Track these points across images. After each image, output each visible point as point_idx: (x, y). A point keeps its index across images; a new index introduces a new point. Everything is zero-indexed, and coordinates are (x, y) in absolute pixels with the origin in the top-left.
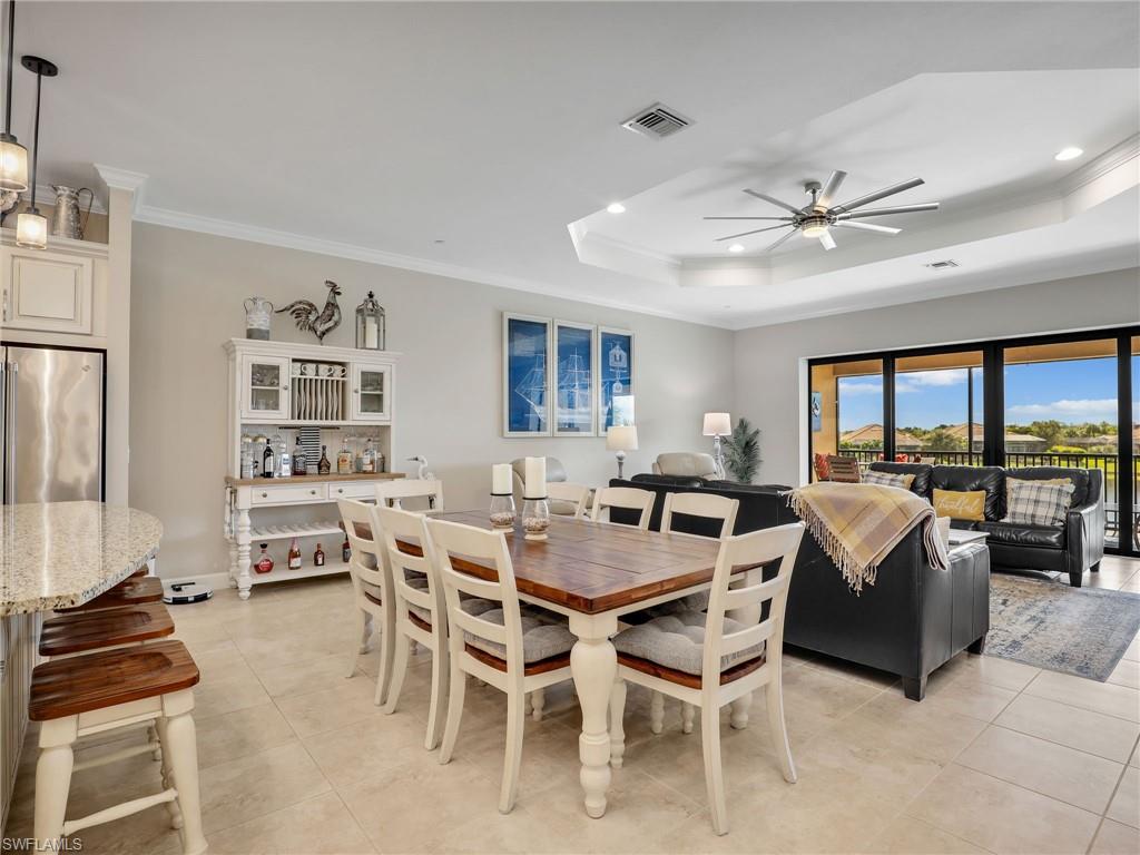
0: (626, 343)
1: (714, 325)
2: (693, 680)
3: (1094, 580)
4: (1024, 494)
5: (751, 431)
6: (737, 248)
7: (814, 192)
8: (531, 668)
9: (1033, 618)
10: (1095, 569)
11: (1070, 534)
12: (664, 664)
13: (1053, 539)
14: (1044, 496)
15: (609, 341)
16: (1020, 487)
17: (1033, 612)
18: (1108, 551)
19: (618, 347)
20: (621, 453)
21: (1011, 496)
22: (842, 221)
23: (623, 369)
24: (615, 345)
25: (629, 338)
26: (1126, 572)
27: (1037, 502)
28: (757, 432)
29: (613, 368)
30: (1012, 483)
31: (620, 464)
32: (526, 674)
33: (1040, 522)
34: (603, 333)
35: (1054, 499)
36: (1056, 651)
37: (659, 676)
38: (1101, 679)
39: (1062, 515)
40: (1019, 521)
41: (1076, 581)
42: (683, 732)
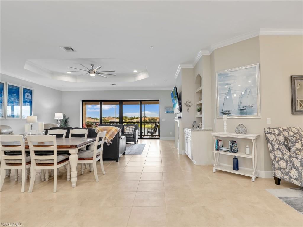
0: (31, 92)
1: (56, 89)
2: (92, 158)
3: (137, 143)
4: (127, 129)
5: (67, 117)
6: (69, 73)
7: (93, 67)
8: (59, 163)
9: (131, 149)
10: (137, 141)
11: (134, 135)
12: (85, 157)
13: (132, 136)
14: (130, 129)
15: (25, 91)
16: (127, 128)
17: (130, 148)
18: (139, 138)
19: (28, 93)
20: (32, 124)
21: (125, 129)
22: (98, 74)
23: (30, 99)
24: (27, 92)
25: (32, 90)
26: (141, 141)
27: (129, 130)
28: (68, 118)
29: (26, 99)
30: (125, 127)
31: (31, 127)
32: (58, 164)
33: (130, 134)
34: (24, 88)
35: (132, 130)
36: (135, 152)
37: (84, 160)
38: (141, 154)
39: (133, 132)
40: (126, 134)
41: (135, 143)
42: (81, 174)
